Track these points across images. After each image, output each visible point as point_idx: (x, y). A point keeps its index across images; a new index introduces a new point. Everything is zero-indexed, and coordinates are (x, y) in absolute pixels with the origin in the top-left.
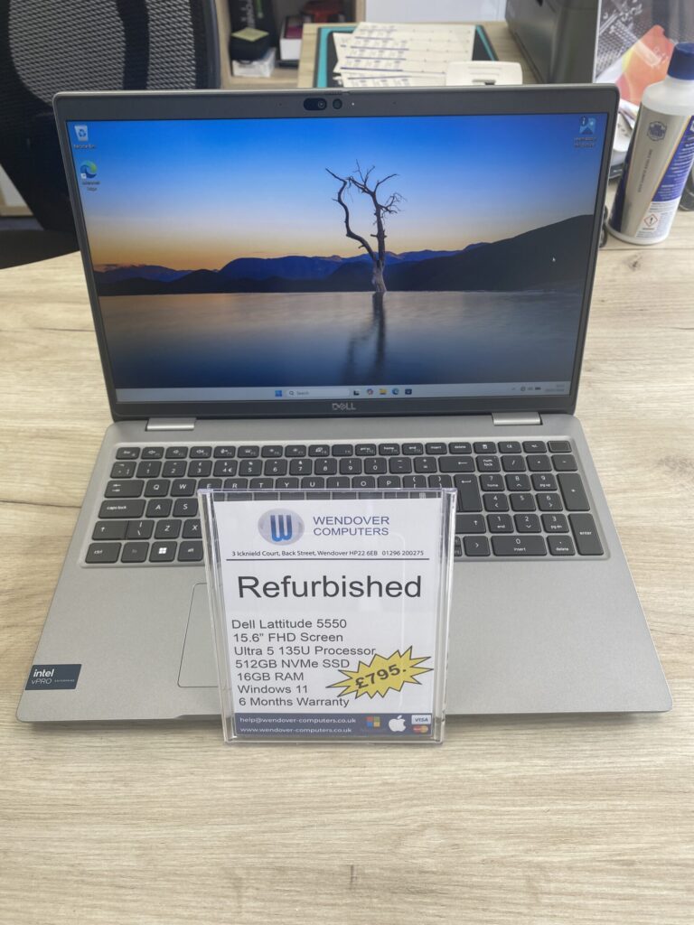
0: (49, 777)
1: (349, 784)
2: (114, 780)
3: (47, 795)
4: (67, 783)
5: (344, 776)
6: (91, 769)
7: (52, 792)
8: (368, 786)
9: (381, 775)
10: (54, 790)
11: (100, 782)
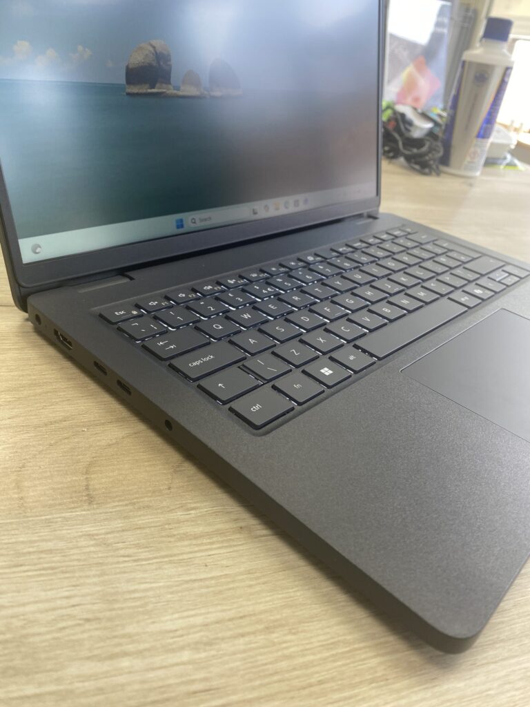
0: (131, 648)
2: (267, 628)
3: (143, 682)
4: (173, 651)
6: (212, 618)
7: (151, 675)
10: (153, 669)
11: (243, 635)
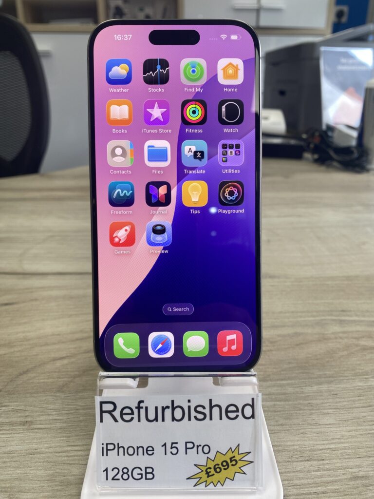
1: (310, 481)
5: (300, 471)
8: (336, 481)
9: (346, 468)
